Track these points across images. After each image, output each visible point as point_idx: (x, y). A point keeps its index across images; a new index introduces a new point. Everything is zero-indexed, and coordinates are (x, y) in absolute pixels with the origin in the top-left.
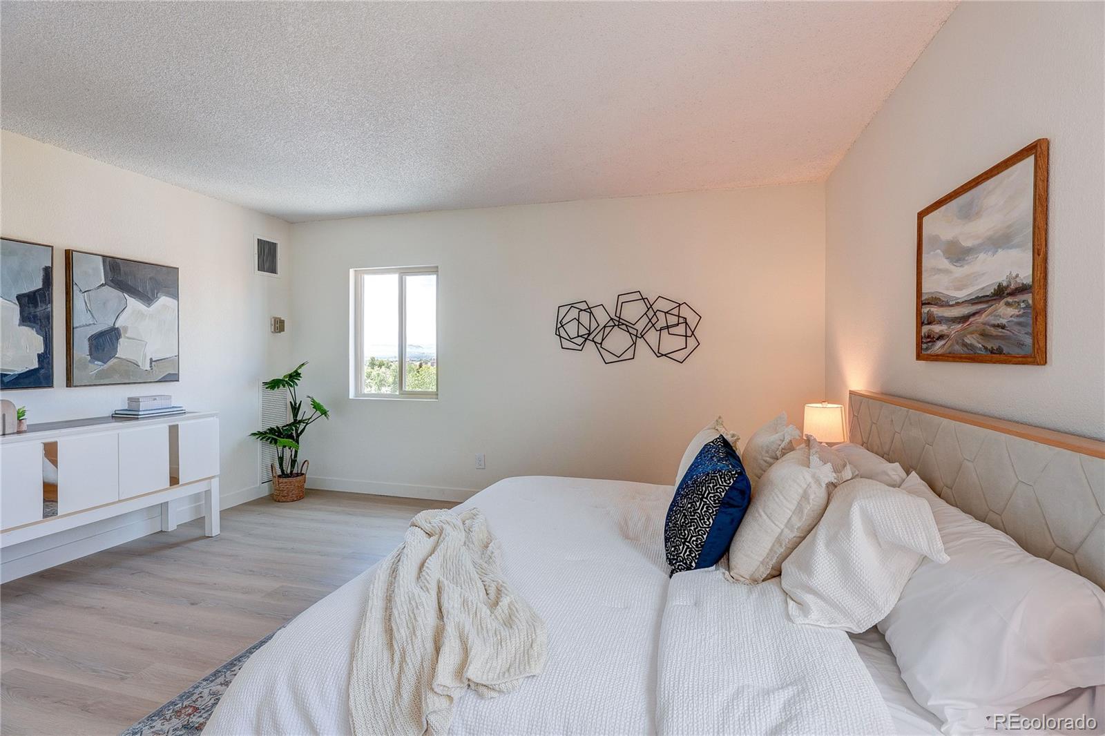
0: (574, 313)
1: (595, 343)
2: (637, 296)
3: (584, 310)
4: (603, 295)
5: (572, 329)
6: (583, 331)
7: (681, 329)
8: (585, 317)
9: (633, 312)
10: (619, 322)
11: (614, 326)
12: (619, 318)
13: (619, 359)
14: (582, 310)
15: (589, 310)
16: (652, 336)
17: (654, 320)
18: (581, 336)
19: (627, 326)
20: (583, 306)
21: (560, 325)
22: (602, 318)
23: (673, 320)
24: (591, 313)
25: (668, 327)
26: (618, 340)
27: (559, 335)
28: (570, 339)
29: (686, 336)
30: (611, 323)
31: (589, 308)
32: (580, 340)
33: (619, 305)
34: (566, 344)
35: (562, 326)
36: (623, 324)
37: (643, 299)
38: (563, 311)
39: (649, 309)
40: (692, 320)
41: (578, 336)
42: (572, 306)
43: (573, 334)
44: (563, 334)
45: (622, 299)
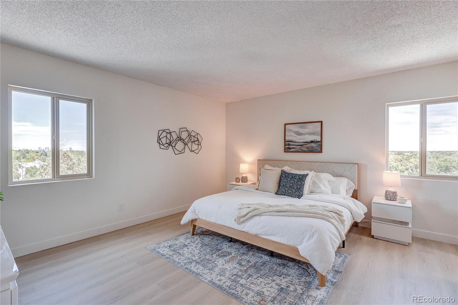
0: (164, 134)
1: (172, 146)
2: (185, 130)
3: (169, 133)
4: (174, 128)
5: (164, 141)
6: (168, 141)
7: (197, 143)
8: (169, 136)
9: (184, 135)
10: (180, 139)
11: (179, 140)
12: (181, 137)
13: (181, 153)
14: (168, 133)
15: (170, 133)
16: (190, 144)
17: (191, 138)
18: (167, 143)
19: (183, 141)
20: (168, 131)
21: (159, 139)
22: (175, 136)
23: (196, 139)
24: (171, 134)
25: (194, 141)
26: (180, 145)
27: (159, 143)
28: (163, 145)
29: (198, 145)
30: (178, 139)
31: (170, 132)
32: (166, 145)
33: (180, 132)
34: (162, 147)
35: (160, 139)
36: (182, 140)
37: (187, 131)
38: (161, 132)
39: (189, 135)
40: (200, 140)
41: (166, 143)
42: (164, 131)
43: (164, 142)
44: (161, 143)
45: (182, 130)
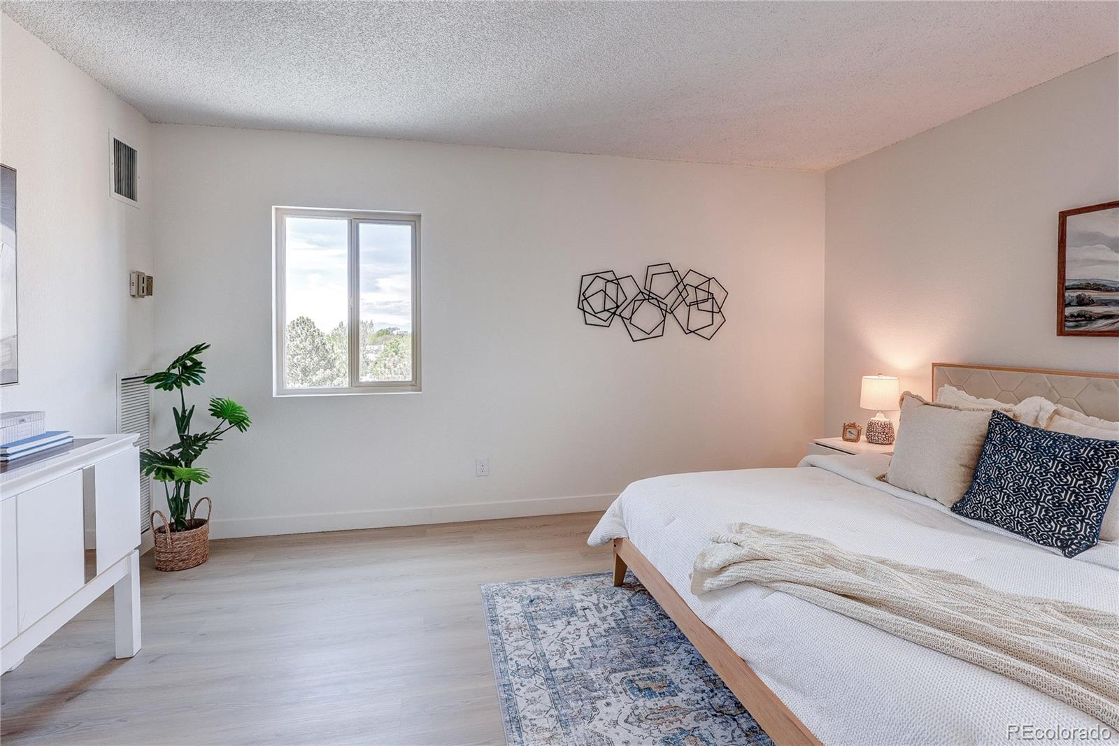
0: (599, 284)
1: (622, 318)
2: (666, 268)
3: (612, 281)
4: (630, 265)
5: (597, 303)
6: (610, 305)
7: (708, 306)
8: (611, 289)
9: (662, 286)
10: (649, 296)
11: (643, 300)
12: (650, 292)
13: (649, 336)
14: (608, 281)
15: (616, 281)
16: (681, 312)
17: (684, 294)
18: (607, 310)
19: (658, 301)
20: (610, 276)
21: (583, 298)
22: (630, 290)
23: (702, 295)
24: (618, 284)
25: (697, 302)
26: (647, 316)
27: (583, 310)
28: (595, 314)
29: (713, 312)
30: (640, 297)
31: (617, 279)
32: (605, 315)
33: (649, 278)
34: (591, 319)
35: (586, 299)
36: (653, 298)
37: (673, 272)
38: (587, 281)
39: (679, 284)
40: (719, 297)
41: (605, 310)
42: (597, 275)
43: (598, 308)
44: (587, 308)
45: (652, 270)
